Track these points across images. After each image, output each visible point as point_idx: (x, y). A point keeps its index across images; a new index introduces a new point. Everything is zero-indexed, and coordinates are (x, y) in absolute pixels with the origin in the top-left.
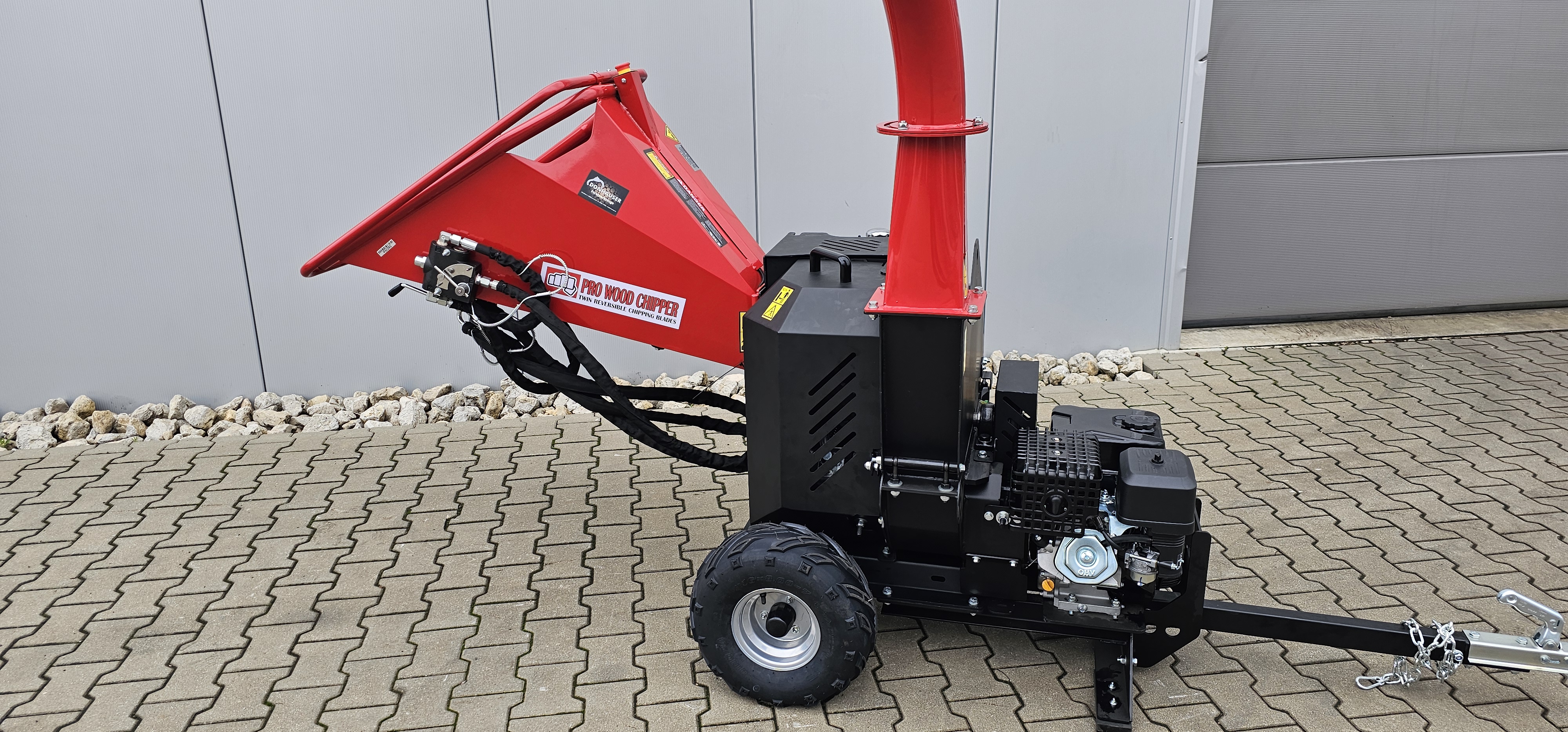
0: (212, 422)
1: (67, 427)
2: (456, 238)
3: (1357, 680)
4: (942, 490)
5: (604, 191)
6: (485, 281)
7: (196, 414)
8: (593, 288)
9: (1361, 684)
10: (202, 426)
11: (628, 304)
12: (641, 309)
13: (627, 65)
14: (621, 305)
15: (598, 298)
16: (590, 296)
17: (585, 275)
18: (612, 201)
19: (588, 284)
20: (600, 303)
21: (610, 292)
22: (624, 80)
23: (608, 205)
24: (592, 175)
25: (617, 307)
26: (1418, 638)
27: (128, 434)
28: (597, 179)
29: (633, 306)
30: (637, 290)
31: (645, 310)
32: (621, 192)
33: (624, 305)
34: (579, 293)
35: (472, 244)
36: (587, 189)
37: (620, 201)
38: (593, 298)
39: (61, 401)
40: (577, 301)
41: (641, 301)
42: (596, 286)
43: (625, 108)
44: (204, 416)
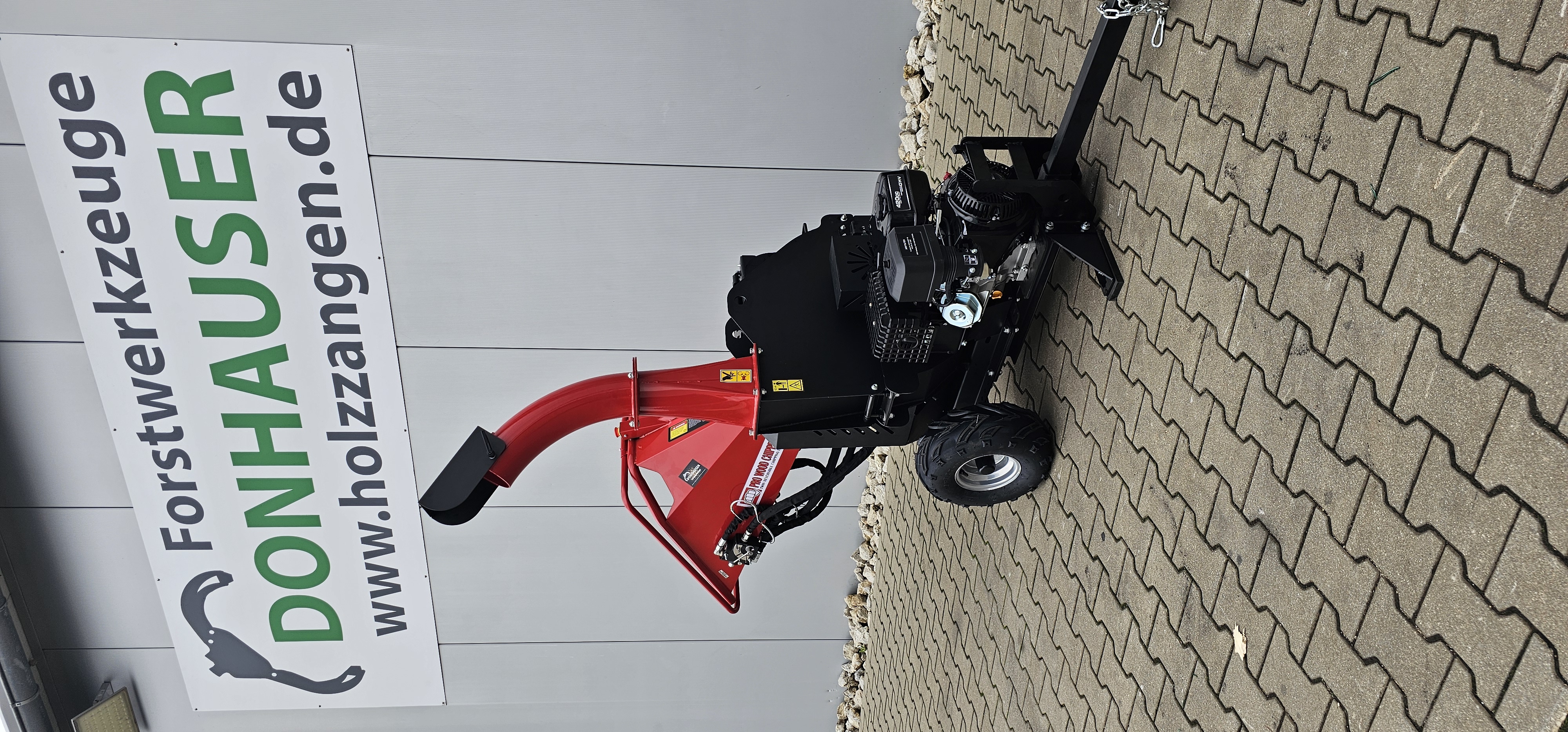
0: (870, 547)
1: (860, 618)
2: (718, 548)
3: (1154, 45)
4: (890, 397)
5: (692, 473)
6: (746, 537)
7: (864, 555)
8: (755, 482)
9: (1159, 43)
10: (871, 554)
11: (768, 464)
12: (772, 459)
13: (616, 429)
14: (768, 468)
15: (763, 480)
16: (761, 484)
17: (747, 485)
18: (698, 469)
19: (753, 484)
20: (766, 479)
21: (759, 473)
22: (625, 436)
23: (701, 472)
24: (681, 477)
25: (770, 470)
26: (1114, 14)
27: (868, 593)
28: (685, 475)
29: (770, 462)
30: (759, 459)
31: (773, 456)
32: (693, 464)
33: (769, 467)
34: (759, 488)
35: (722, 542)
36: (690, 482)
37: (699, 466)
38: (762, 482)
39: (846, 611)
40: (764, 490)
41: (766, 458)
42: (754, 480)
43: (643, 436)
44: (866, 550)
